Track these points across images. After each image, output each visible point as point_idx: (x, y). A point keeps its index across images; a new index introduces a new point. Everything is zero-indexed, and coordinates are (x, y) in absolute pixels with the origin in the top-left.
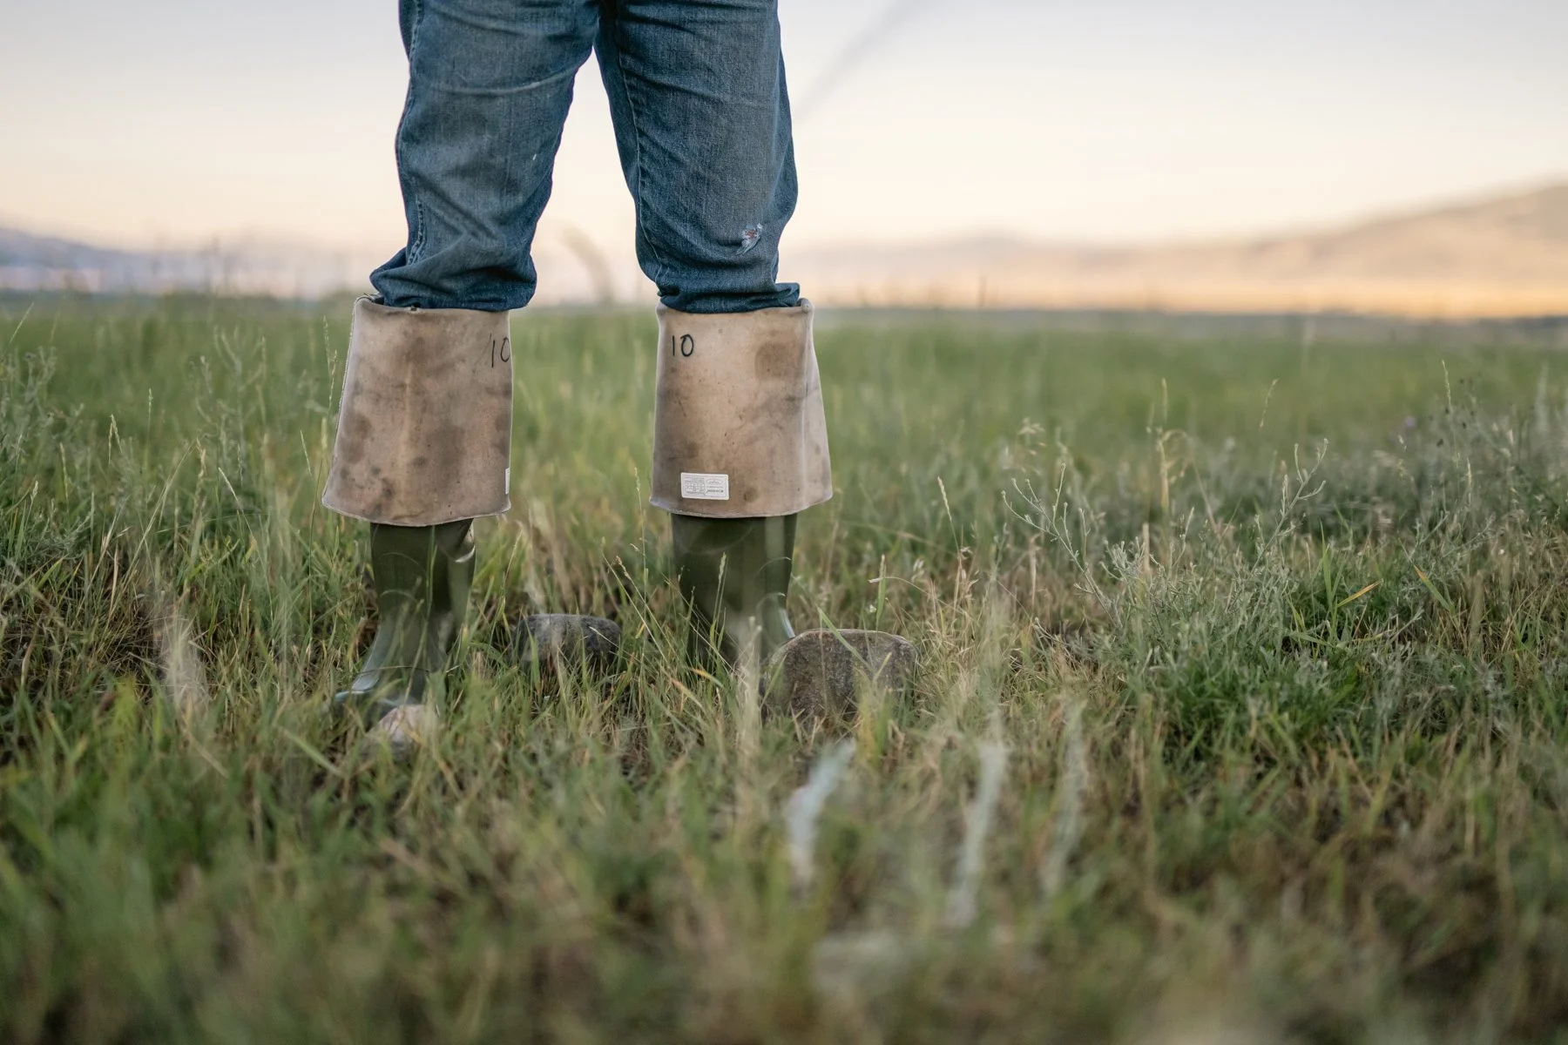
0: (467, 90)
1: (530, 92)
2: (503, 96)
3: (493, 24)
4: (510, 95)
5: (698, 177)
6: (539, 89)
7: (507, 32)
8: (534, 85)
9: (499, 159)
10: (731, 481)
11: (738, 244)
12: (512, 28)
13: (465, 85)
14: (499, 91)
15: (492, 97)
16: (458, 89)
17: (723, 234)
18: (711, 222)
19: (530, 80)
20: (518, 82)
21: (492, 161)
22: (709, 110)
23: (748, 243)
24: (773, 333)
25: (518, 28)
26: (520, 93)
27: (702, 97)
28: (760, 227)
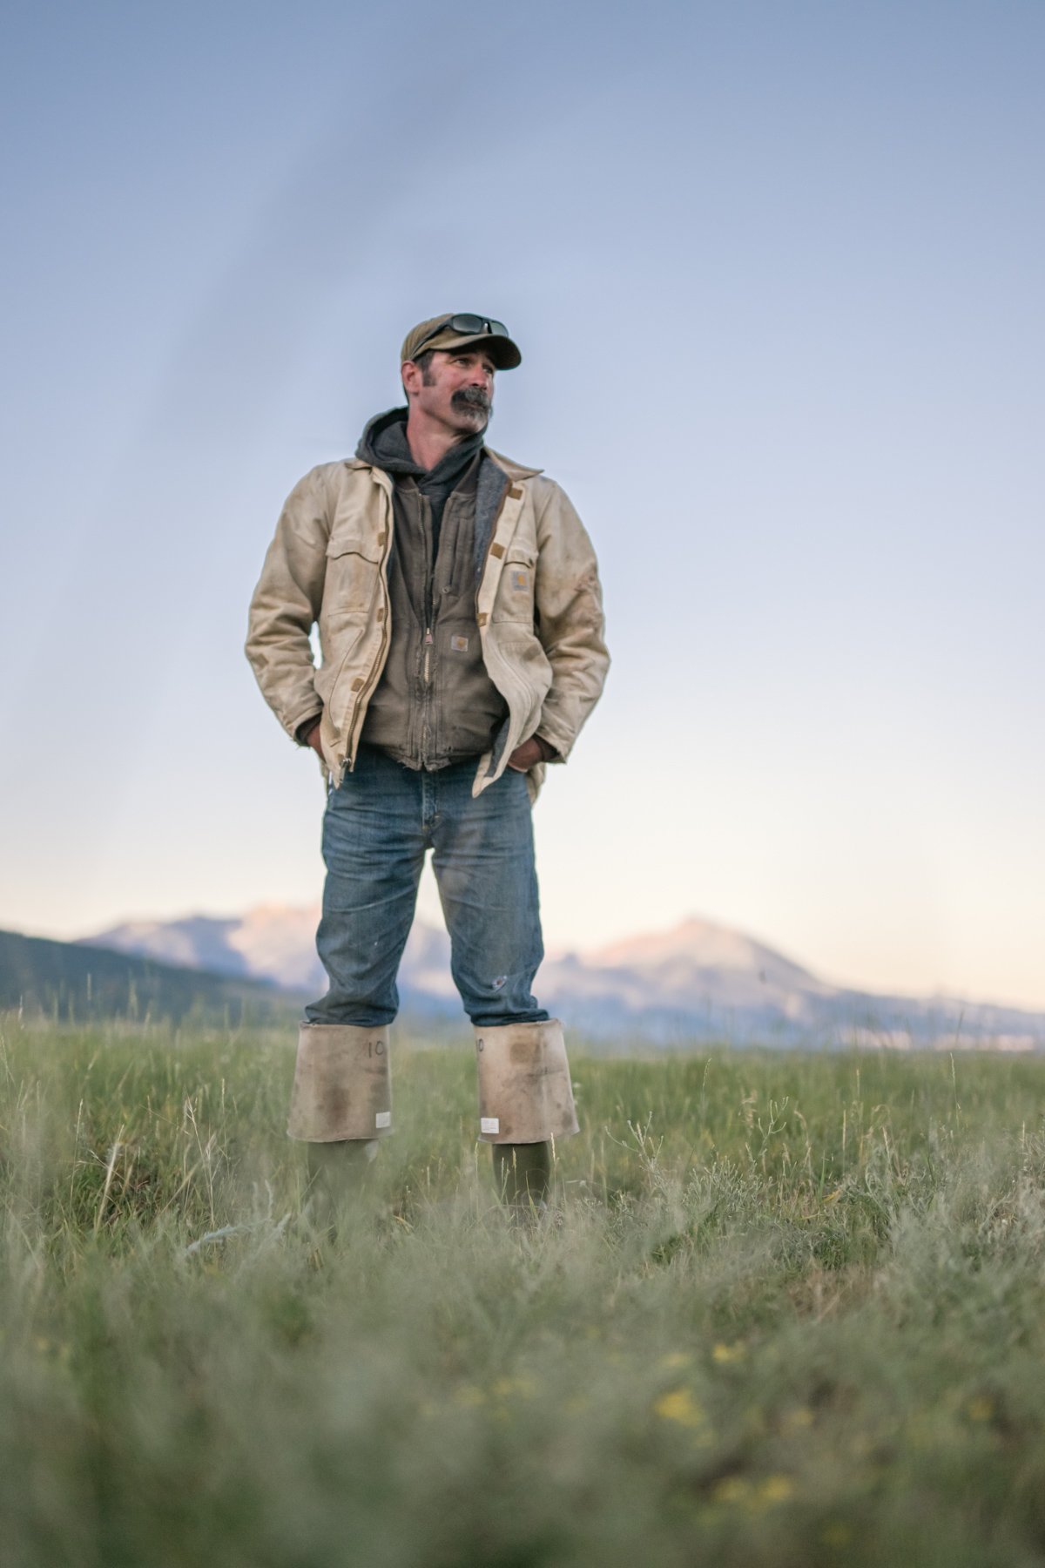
0: (337, 910)
1: (369, 909)
2: (354, 912)
3: (347, 875)
4: (357, 912)
5: (470, 951)
6: (375, 908)
7: (354, 879)
8: (371, 906)
9: (354, 946)
10: (500, 1122)
11: (491, 987)
12: (357, 877)
13: (336, 908)
14: (351, 910)
15: (349, 913)
16: (334, 910)
17: (485, 981)
18: (480, 975)
19: (369, 903)
20: (362, 905)
21: (351, 947)
22: (475, 914)
23: (497, 987)
24: (519, 1037)
25: (361, 877)
26: (362, 911)
27: (472, 907)
28: (505, 977)
